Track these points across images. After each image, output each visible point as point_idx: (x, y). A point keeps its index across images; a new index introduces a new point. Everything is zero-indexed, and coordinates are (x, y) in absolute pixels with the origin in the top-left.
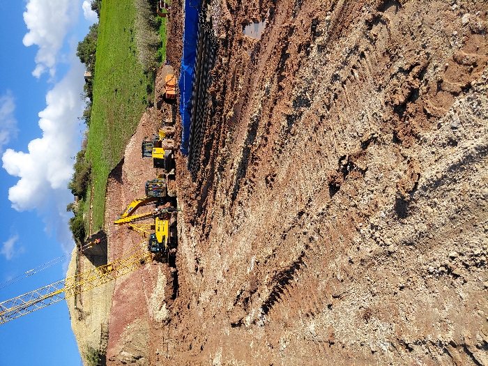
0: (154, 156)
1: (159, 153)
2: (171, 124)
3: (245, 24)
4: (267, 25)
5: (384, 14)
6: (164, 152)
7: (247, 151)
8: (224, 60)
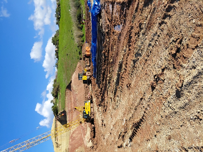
0: (83, 79)
1: (85, 78)
2: (89, 66)
3: (115, 26)
4: (123, 26)
5: (165, 20)
6: (87, 77)
7: (119, 75)
8: (108, 40)
